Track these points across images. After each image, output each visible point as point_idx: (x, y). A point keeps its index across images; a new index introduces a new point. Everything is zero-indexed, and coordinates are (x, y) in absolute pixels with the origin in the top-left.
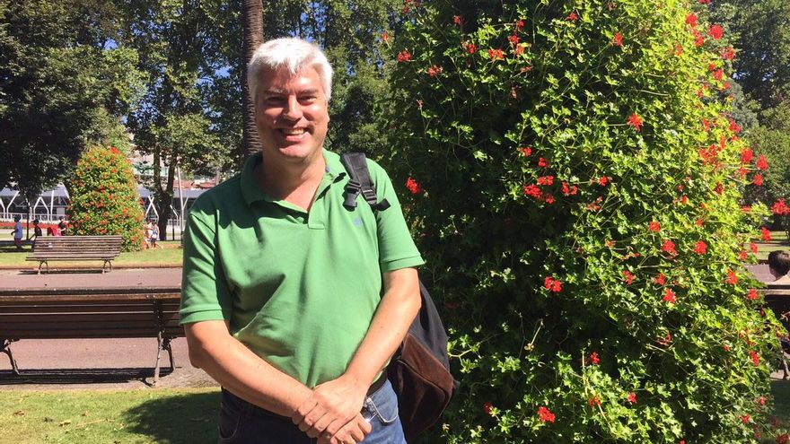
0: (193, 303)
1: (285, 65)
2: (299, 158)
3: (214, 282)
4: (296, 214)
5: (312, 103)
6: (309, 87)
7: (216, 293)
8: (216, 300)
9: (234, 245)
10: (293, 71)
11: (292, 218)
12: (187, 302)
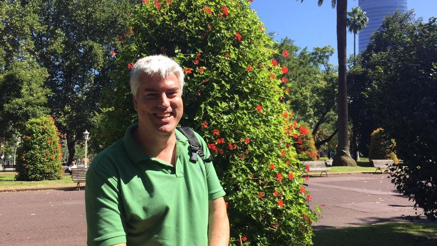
0: (106, 232)
1: (159, 73)
2: (167, 132)
3: (119, 216)
4: (167, 168)
5: (175, 96)
6: (174, 86)
7: (121, 223)
8: (122, 228)
9: (132, 190)
10: (164, 76)
11: (165, 170)
12: (101, 232)
